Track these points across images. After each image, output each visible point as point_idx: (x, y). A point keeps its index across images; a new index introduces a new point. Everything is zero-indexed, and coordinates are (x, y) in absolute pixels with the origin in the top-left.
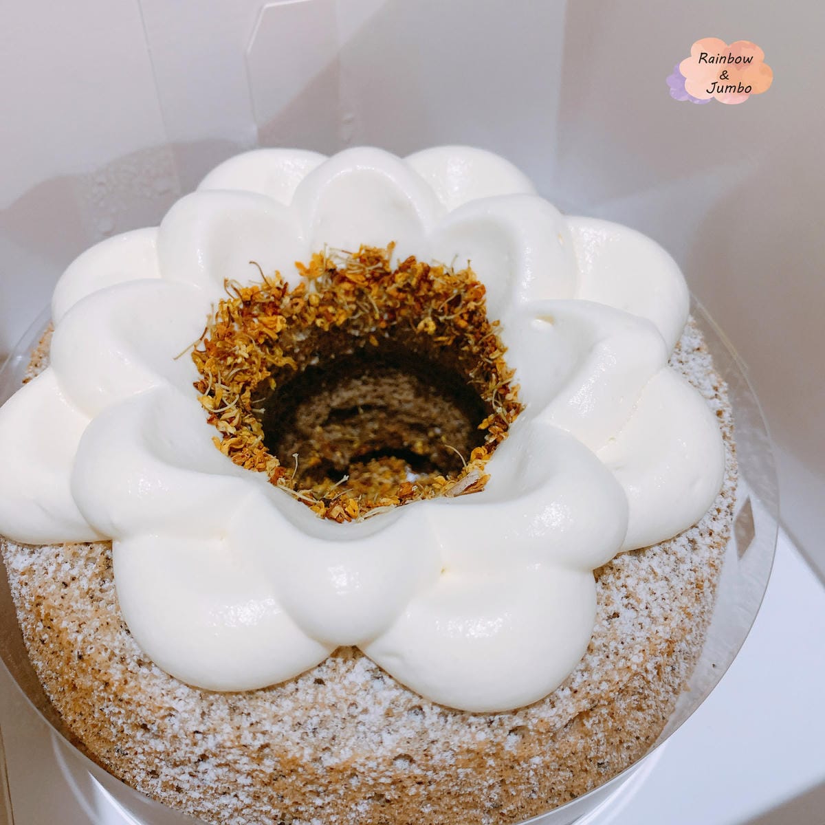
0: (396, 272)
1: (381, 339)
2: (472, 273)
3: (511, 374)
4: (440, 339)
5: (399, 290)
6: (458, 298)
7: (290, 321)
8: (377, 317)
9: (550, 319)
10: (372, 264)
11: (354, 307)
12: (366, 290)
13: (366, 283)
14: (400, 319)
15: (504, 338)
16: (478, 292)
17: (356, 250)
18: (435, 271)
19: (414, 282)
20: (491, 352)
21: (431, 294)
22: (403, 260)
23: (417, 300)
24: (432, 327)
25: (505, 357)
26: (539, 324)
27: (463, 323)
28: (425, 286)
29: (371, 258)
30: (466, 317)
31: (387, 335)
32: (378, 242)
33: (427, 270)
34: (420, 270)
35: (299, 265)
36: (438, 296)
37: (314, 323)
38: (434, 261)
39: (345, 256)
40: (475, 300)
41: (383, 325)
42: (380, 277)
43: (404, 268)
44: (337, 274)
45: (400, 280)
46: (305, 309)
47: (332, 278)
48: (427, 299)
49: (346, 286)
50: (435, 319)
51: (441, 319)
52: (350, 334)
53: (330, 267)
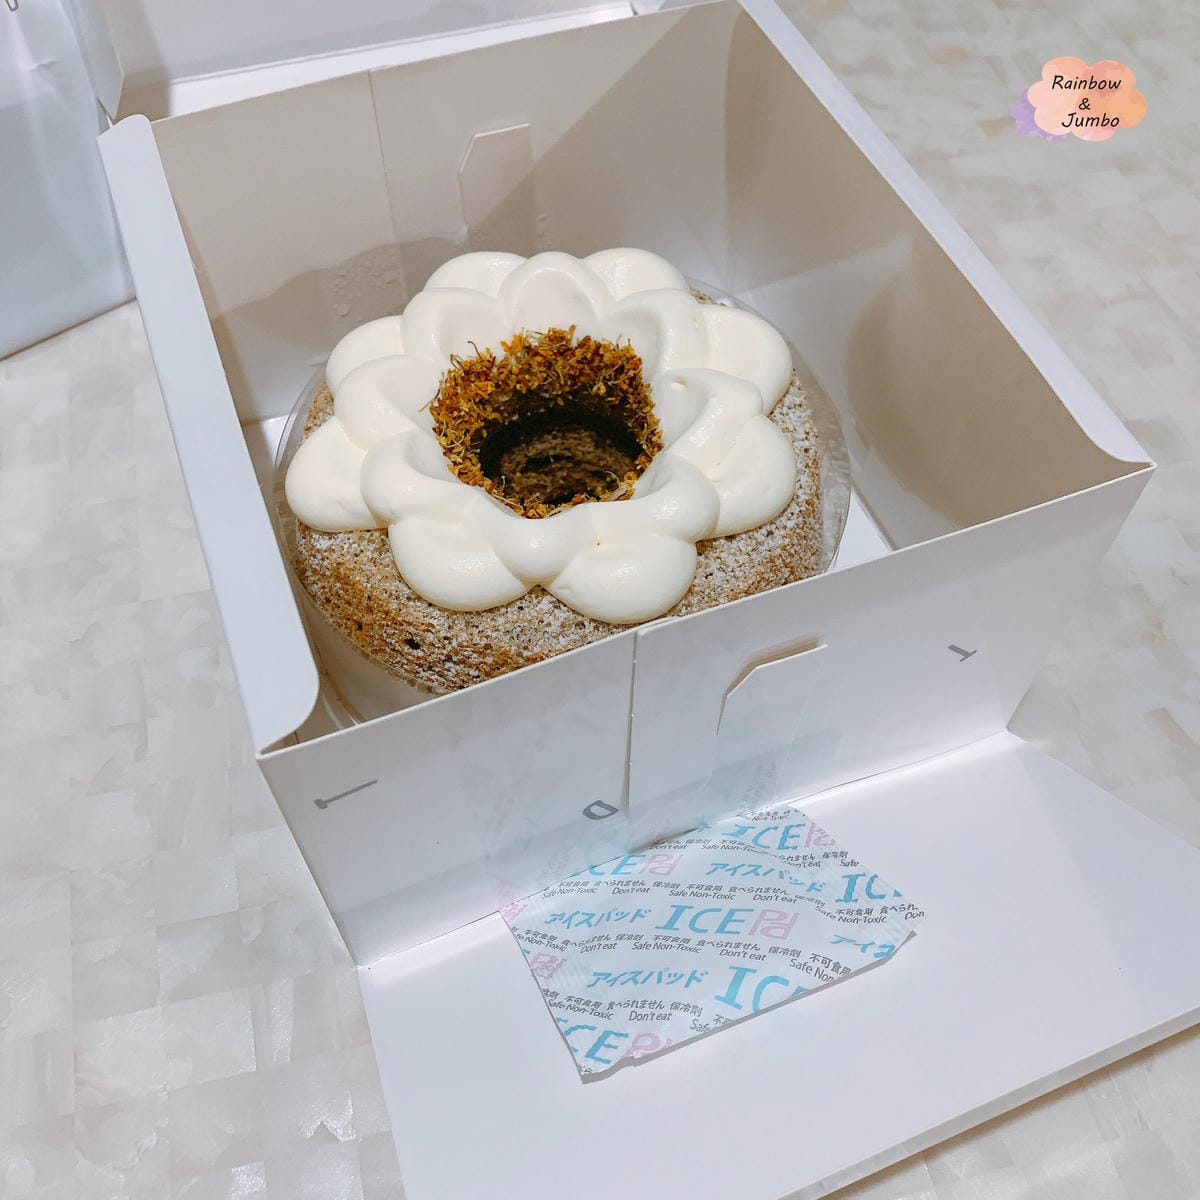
0: (576, 348)
1: (566, 400)
2: (632, 349)
3: (656, 423)
4: (610, 399)
5: (578, 362)
6: (622, 367)
7: (497, 386)
8: (562, 382)
9: (683, 382)
10: (558, 342)
11: (545, 375)
12: (554, 362)
13: (554, 357)
14: (580, 384)
15: (653, 397)
16: (636, 363)
17: (546, 332)
18: (605, 347)
19: (589, 356)
20: (644, 407)
21: (602, 364)
22: (581, 339)
23: (591, 369)
24: (603, 390)
25: (653, 411)
26: (676, 386)
27: (625, 387)
28: (597, 359)
29: (557, 337)
30: (627, 382)
31: (570, 397)
32: (562, 326)
33: (599, 346)
34: (593, 347)
35: (503, 343)
36: (607, 366)
37: (515, 387)
38: (604, 340)
39: (538, 336)
40: (634, 369)
41: (567, 389)
42: (565, 352)
43: (581, 345)
44: (532, 350)
45: (579, 353)
46: (508, 377)
47: (528, 353)
48: (599, 368)
49: (539, 359)
50: (606, 384)
51: (610, 383)
52: (542, 397)
53: (527, 345)
